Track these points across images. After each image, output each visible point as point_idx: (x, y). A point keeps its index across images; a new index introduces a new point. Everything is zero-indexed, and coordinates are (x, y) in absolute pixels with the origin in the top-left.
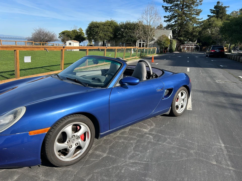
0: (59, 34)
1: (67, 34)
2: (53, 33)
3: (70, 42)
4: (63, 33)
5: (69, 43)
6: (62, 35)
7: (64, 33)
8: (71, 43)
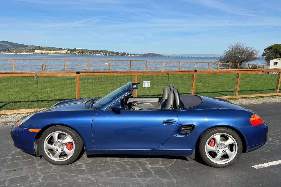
0: (265, 50)
1: (276, 49)
2: (252, 49)
3: (276, 60)
4: (270, 48)
5: (275, 63)
6: (268, 52)
7: (272, 47)
8: (277, 63)
